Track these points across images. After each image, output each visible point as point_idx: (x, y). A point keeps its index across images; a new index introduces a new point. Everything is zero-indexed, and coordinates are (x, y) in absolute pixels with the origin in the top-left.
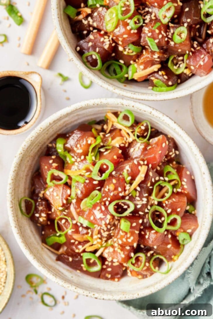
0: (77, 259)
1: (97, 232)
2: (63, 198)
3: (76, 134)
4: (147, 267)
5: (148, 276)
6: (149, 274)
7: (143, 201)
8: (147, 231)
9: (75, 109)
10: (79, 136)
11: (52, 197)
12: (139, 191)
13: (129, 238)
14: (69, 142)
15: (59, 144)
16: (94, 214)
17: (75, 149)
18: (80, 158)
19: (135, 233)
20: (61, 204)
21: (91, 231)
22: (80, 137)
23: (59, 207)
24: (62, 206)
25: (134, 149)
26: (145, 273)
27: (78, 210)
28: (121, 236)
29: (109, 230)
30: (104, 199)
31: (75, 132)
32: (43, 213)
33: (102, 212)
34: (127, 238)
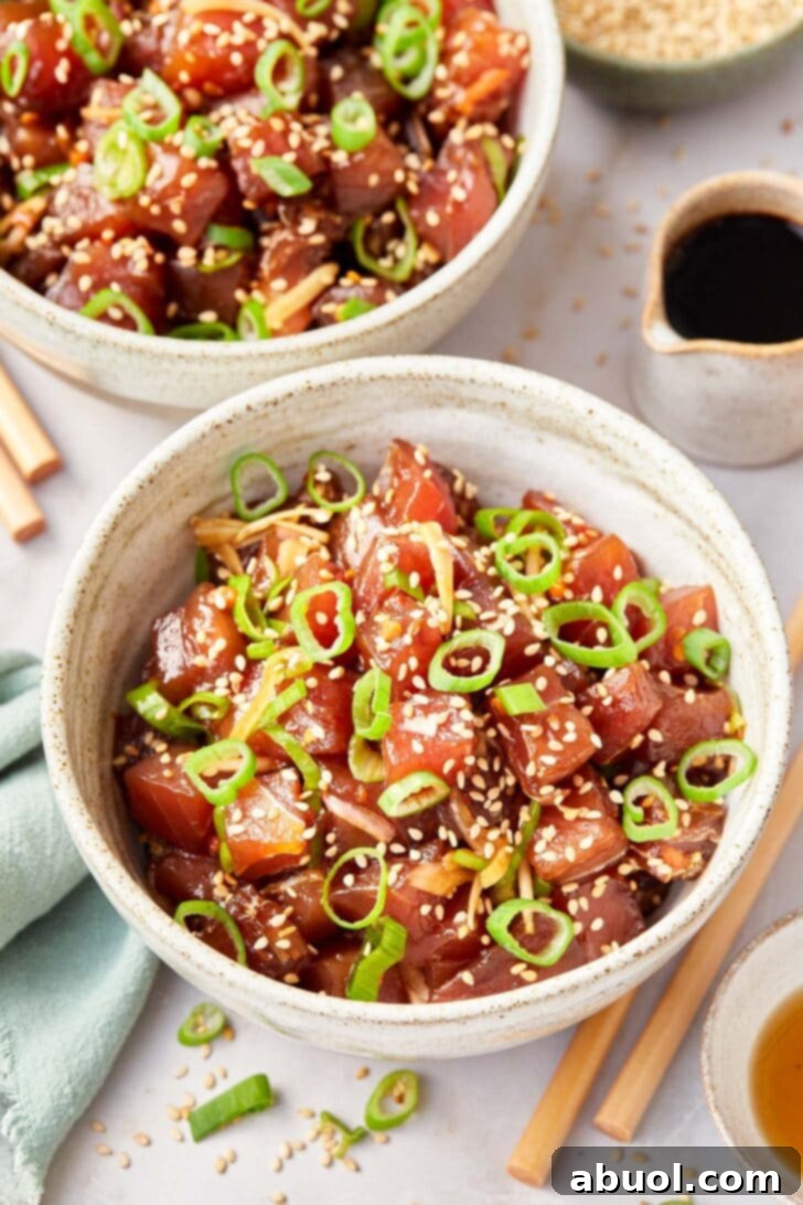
0: (485, 961)
1: (467, 814)
2: (291, 802)
3: (165, 628)
4: (689, 811)
5: (714, 840)
6: (713, 831)
7: (504, 611)
8: (591, 691)
9: (102, 539)
10: (177, 624)
11: (257, 830)
12: (472, 599)
13: (563, 731)
14: (165, 665)
15: (144, 700)
16: (411, 735)
17: (199, 661)
18: (235, 669)
19: (564, 706)
20: (301, 823)
21: (448, 828)
22: (182, 624)
23: (301, 833)
24: (309, 825)
25: (356, 536)
26: (700, 835)
27: (361, 792)
28: (536, 740)
29: (493, 778)
30: (402, 675)
31: (156, 626)
32: (271, 917)
33: (427, 710)
34: (559, 735)
